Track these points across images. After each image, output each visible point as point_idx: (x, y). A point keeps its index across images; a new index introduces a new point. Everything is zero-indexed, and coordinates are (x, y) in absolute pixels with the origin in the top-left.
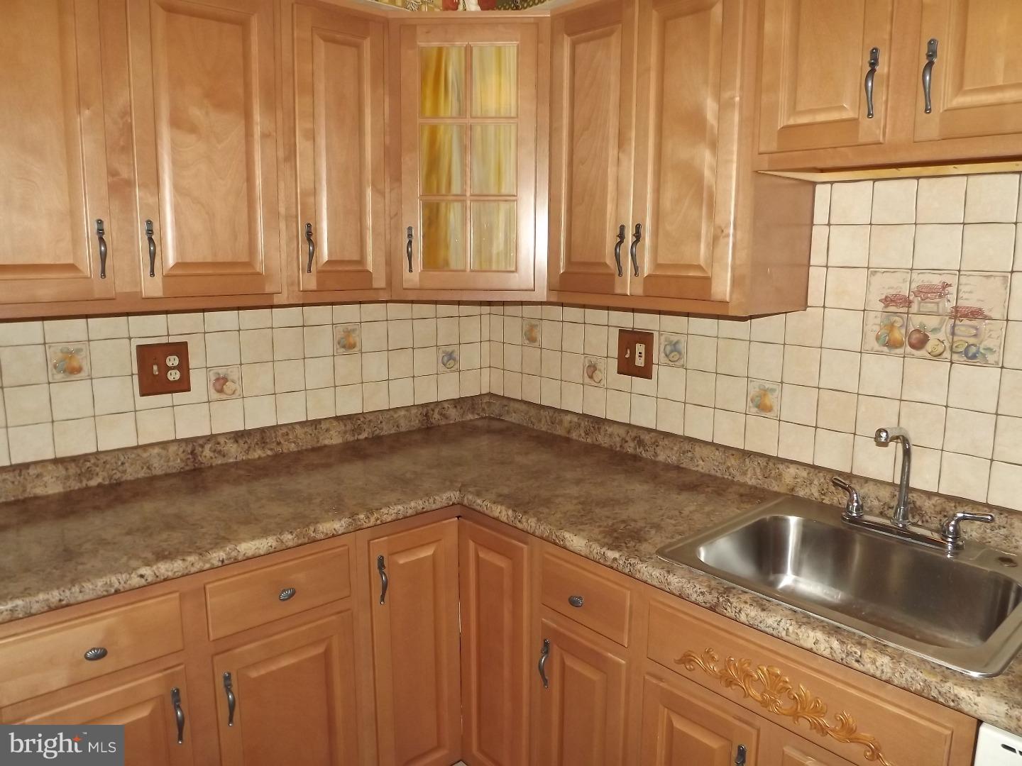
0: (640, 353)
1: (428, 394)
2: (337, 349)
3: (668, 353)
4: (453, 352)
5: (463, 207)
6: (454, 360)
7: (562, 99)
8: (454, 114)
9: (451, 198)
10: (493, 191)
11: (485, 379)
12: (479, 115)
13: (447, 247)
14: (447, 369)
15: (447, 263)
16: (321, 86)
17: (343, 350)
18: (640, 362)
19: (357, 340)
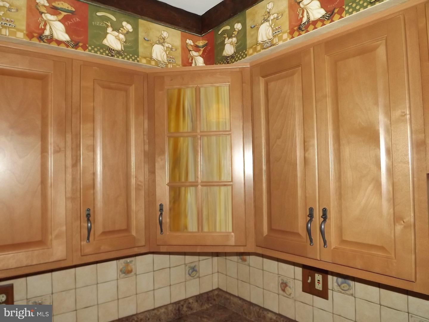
0: (319, 281)
1: (179, 295)
2: (120, 275)
3: (340, 283)
4: (195, 266)
5: (196, 189)
6: (196, 271)
7: (260, 118)
8: (189, 130)
9: (188, 184)
10: (216, 179)
11: (215, 280)
12: (205, 130)
13: (186, 216)
14: (192, 278)
15: (186, 228)
16: (99, 117)
17: (124, 275)
18: (319, 287)
19: (133, 267)
